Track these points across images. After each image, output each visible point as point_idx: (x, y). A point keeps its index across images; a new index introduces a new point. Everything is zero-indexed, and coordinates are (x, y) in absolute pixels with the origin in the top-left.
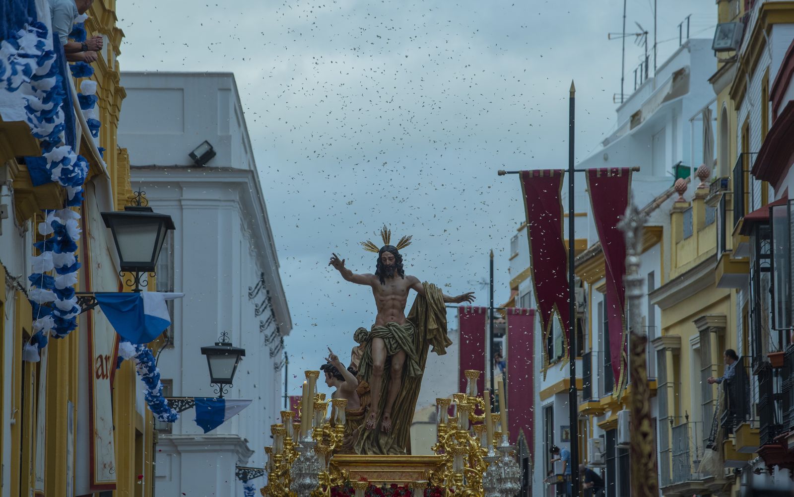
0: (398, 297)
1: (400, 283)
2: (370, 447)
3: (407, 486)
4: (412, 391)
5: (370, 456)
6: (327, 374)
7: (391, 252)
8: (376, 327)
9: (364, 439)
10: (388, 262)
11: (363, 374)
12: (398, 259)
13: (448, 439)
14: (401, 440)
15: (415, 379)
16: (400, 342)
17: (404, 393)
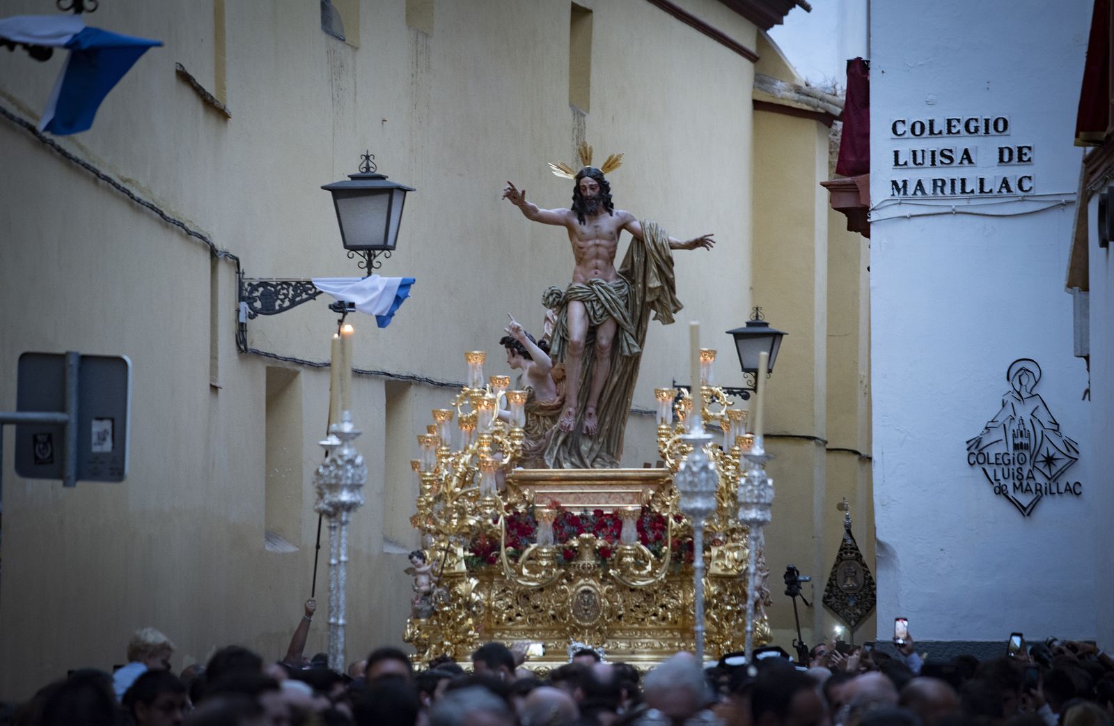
1: (606, 223)
2: (567, 456)
3: (615, 513)
6: (509, 350)
7: (593, 177)
8: (573, 286)
9: (558, 444)
10: (589, 192)
11: (556, 353)
12: (604, 187)
13: (671, 448)
15: (631, 358)
16: (608, 306)
17: (615, 379)
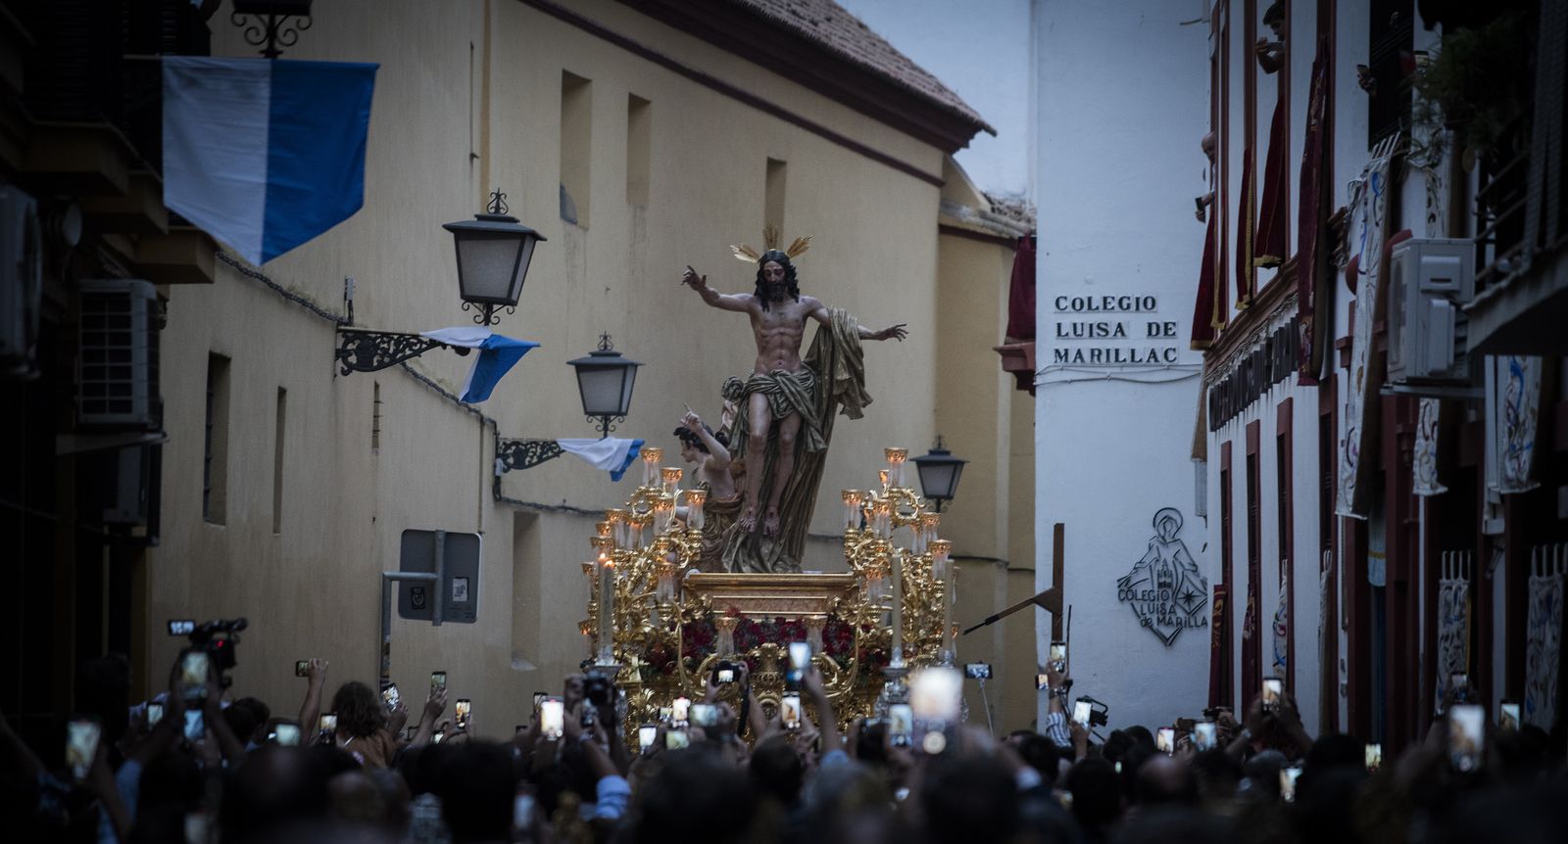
0: (788, 331)
1: (792, 310)
2: (746, 559)
3: (799, 621)
4: (811, 474)
5: (747, 574)
6: (684, 442)
7: (778, 261)
8: (755, 377)
9: (737, 546)
10: (774, 277)
11: (735, 449)
12: (790, 272)
13: (859, 553)
14: (794, 547)
15: (816, 454)
16: (792, 399)
17: (799, 477)
